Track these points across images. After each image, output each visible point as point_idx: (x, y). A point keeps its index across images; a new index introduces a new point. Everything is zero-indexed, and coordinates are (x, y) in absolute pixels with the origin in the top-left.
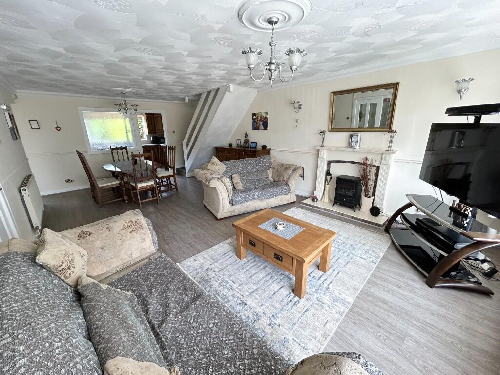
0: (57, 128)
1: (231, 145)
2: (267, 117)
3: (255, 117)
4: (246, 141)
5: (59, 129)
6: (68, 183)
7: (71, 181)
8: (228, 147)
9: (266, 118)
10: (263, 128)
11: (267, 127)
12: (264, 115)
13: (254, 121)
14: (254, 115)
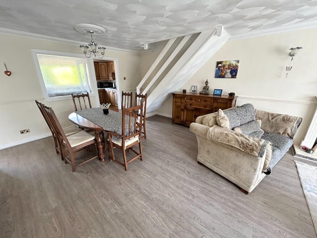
0: (6, 72)
1: (184, 91)
2: (239, 65)
3: (220, 65)
4: (206, 88)
5: (9, 73)
6: (23, 134)
7: (27, 131)
8: (182, 93)
9: (237, 66)
10: (230, 76)
11: (236, 75)
12: (234, 63)
13: (219, 69)
14: (218, 63)
